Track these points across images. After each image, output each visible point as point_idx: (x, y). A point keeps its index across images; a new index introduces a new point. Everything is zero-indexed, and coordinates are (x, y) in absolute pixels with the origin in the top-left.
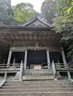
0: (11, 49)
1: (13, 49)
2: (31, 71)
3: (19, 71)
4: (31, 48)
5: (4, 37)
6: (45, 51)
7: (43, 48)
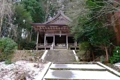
0: (45, 35)
1: (46, 35)
2: (57, 47)
3: (52, 47)
4: (57, 34)
5: (41, 28)
6: (65, 36)
7: (63, 34)
